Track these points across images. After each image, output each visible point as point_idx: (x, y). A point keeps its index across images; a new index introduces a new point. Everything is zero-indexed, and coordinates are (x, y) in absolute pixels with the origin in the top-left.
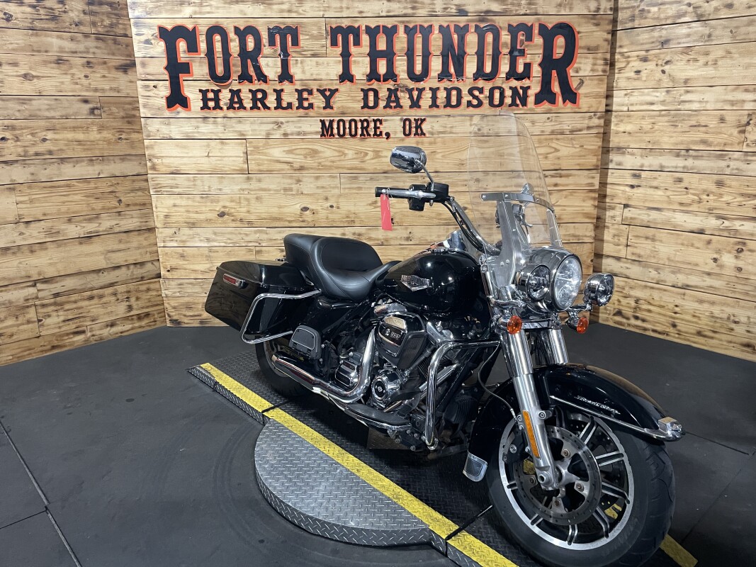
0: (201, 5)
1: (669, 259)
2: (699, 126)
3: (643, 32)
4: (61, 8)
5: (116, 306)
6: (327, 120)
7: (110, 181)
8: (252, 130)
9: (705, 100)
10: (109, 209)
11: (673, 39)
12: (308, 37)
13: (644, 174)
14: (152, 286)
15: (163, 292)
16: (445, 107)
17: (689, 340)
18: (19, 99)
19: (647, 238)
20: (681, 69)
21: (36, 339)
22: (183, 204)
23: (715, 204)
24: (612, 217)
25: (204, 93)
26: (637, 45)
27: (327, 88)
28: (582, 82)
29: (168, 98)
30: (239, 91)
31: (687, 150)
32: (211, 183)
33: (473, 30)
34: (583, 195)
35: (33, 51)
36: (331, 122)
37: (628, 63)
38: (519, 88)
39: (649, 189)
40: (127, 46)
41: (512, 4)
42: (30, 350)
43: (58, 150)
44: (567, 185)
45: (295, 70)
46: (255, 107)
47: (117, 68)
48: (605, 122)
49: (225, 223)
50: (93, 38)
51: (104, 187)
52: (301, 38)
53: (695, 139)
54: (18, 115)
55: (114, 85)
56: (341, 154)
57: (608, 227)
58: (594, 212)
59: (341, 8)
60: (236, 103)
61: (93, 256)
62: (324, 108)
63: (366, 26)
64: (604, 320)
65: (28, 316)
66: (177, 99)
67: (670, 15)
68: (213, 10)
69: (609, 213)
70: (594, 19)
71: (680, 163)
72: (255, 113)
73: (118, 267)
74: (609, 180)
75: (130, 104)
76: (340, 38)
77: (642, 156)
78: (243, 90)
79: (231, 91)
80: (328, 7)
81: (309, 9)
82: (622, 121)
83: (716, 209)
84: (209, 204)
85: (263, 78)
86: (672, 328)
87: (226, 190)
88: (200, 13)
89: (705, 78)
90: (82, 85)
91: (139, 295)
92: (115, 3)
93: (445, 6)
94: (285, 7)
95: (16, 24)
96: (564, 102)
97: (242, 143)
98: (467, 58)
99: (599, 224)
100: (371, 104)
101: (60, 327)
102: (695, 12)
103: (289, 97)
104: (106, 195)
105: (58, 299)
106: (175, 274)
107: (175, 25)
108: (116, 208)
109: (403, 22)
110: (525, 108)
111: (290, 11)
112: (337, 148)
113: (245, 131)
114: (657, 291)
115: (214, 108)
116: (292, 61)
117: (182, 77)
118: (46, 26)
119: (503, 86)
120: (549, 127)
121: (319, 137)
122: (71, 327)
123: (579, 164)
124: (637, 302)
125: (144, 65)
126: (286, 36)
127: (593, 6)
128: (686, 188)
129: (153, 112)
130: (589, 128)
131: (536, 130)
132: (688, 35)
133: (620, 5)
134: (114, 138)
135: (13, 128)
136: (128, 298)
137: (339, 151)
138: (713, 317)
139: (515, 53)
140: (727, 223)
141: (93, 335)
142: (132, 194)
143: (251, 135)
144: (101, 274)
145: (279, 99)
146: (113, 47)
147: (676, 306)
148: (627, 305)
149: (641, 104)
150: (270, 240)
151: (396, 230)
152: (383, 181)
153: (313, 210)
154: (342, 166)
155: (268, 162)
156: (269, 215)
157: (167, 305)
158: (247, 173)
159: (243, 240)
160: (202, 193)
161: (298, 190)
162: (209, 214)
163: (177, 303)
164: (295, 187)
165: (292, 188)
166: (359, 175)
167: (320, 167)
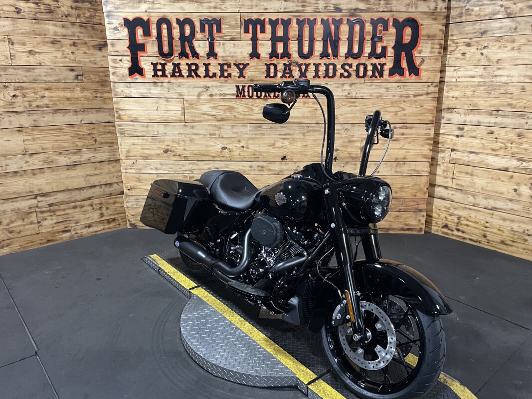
0: (153, 3)
1: (482, 189)
2: (507, 93)
3: (468, 25)
4: (55, 5)
5: (92, 213)
6: (241, 86)
7: (89, 126)
8: (188, 92)
9: (511, 75)
10: (88, 146)
11: (489, 31)
12: (228, 26)
13: (466, 128)
14: (118, 200)
15: (125, 204)
16: (324, 77)
17: (495, 247)
18: (25, 68)
19: (467, 173)
20: (495, 52)
21: (37, 235)
22: (139, 143)
23: (516, 150)
24: (442, 158)
25: (155, 65)
26: (464, 34)
27: (241, 62)
28: (423, 61)
29: (129, 69)
30: (179, 64)
31: (498, 111)
32: (160, 129)
33: (345, 22)
34: (423, 142)
35: (36, 34)
36: (244, 87)
37: (457, 48)
38: (377, 64)
39: (469, 138)
40: (102, 31)
41: (374, 4)
42: (32, 242)
43: (53, 104)
44: (411, 134)
45: (218, 50)
46: (190, 76)
47: (95, 47)
48: (439, 90)
49: (168, 157)
50: (77, 26)
51: (84, 130)
52: (223, 27)
53: (504, 103)
54: (25, 79)
55: (92, 59)
56: (250, 110)
57: (439, 165)
58: (430, 154)
59: (252, 6)
60: (177, 72)
61: (76, 178)
62: (239, 77)
63: (269, 19)
64: (435, 231)
65: (31, 219)
66: (135, 69)
67: (488, 13)
68: (162, 6)
69: (440, 155)
70: (433, 15)
71: (493, 120)
72: (190, 80)
73: (94, 186)
74: (442, 131)
75: (103, 72)
76: (250, 27)
77: (465, 115)
78: (182, 64)
79: (173, 64)
80: (243, 5)
81: (229, 7)
82: (451, 89)
83: (517, 153)
84: (157, 143)
85: (196, 55)
86: (483, 238)
87: (170, 134)
88: (153, 9)
89: (512, 59)
90: (69, 58)
91: (109, 206)
92: (93, 1)
93: (326, 5)
94: (212, 5)
95: (24, 15)
96: (410, 75)
97: (181, 101)
98: (341, 43)
99: (433, 162)
100: (272, 74)
101: (53, 227)
102: (506, 11)
103: (214, 69)
104: (86, 136)
105: (52, 208)
106: (134, 192)
107: (135, 17)
108: (93, 145)
109: (295, 16)
110: (382, 78)
111: (215, 8)
112: (248, 106)
113: (183, 93)
114: (473, 211)
115: (162, 76)
116: (216, 43)
117: (140, 54)
118: (45, 17)
119: (367, 63)
120: (398, 93)
121: (235, 97)
122: (61, 227)
123: (420, 120)
124: (459, 218)
125: (113, 45)
126: (213, 26)
127: (432, 5)
128: (496, 138)
129: (118, 78)
130: (427, 94)
131: (390, 95)
132: (501, 28)
133: (452, 6)
134: (92, 96)
135: (22, 88)
136: (100, 208)
137: (249, 108)
138: (512, 231)
139: (376, 39)
140: (524, 164)
141: (76, 233)
142: (104, 136)
143: (188, 95)
144: (82, 191)
145: (207, 70)
146: (92, 32)
147: (487, 222)
148: (452, 221)
149: (465, 77)
150: (200, 169)
151: (288, 164)
152: (279, 129)
153: (230, 149)
154: (250, 118)
155: (199, 115)
156: (199, 152)
157: (128, 214)
158: (184, 122)
159: (181, 169)
160: (152, 135)
161: (219, 134)
162: (158, 151)
163: (135, 212)
164: (217, 132)
165: (215, 133)
166: (262, 125)
167: (235, 119)
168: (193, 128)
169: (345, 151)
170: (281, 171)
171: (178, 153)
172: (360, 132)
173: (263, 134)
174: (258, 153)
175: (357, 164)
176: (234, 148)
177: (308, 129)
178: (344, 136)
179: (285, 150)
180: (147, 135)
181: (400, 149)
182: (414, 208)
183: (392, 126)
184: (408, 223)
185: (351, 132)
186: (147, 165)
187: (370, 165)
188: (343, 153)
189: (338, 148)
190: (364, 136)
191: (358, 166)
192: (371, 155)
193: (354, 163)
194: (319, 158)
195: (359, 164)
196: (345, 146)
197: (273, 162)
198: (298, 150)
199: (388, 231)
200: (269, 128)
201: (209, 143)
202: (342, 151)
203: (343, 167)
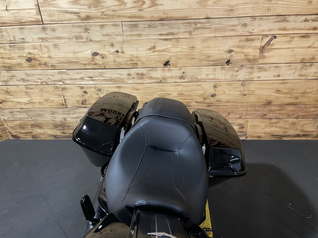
84: (17, 51)
106: (6, 105)
150: (72, 79)
151: (171, 70)
152: (159, 28)
153: (102, 55)
154: (123, 15)
155: (58, 13)
156: (67, 59)
157: (6, 126)
158: (42, 23)
159: (50, 80)
160: (9, 42)
161: (87, 37)
162: (20, 59)
163: (13, 124)
164: (85, 35)
165: (82, 36)
166: (138, 23)
167: (104, 17)
168: (54, 30)
169: (241, 52)
170: (164, 79)
171: (43, 62)
172: (261, 28)
173: (140, 35)
174: (136, 58)
175: (254, 67)
176: (107, 53)
177: (197, 26)
178: (239, 33)
179: (167, 53)
180: (3, 42)
181: (309, 47)
182: (315, 114)
183: (304, 18)
184: (305, 129)
185: (250, 29)
186: (12, 76)
187: (269, 67)
188: (238, 55)
189: (232, 49)
190: (266, 32)
191: (255, 70)
192: (272, 56)
193: (251, 66)
194: (209, 62)
195: (256, 67)
196: (241, 46)
197: (154, 68)
198: (183, 53)
199: (281, 138)
200: (147, 26)
201: (76, 48)
202: (236, 52)
203: (237, 71)
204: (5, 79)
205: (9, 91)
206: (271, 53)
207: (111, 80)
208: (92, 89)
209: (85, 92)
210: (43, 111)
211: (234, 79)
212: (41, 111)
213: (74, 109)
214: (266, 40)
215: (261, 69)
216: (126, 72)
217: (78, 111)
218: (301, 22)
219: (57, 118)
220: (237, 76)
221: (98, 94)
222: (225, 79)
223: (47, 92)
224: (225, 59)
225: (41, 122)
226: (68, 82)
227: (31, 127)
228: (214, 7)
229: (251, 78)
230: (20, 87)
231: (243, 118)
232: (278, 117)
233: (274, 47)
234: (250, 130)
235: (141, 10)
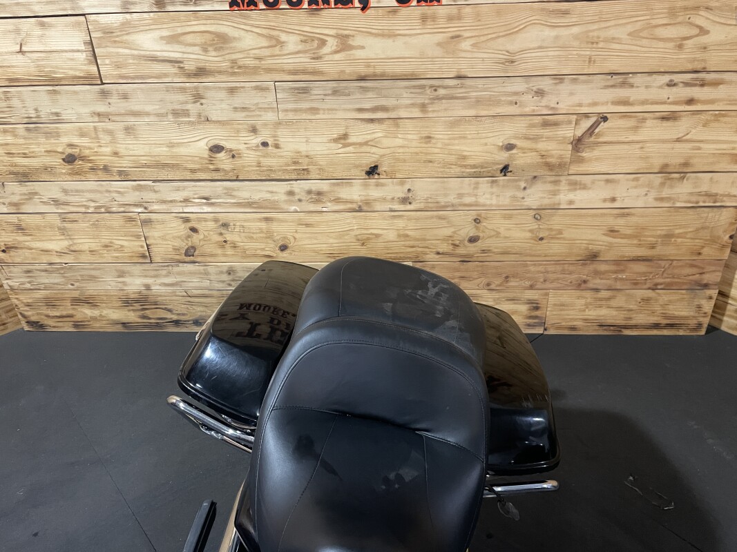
15: (4, 282)
32: (36, 101)
49: (78, 173)
56: (274, 42)
84: (43, 140)
87: (69, 115)
97: (79, 24)
106: (16, 256)
112: (265, 32)
121: (228, 7)
143: (95, 6)
150: (164, 202)
151: (383, 185)
152: (358, 96)
153: (231, 150)
154: (277, 67)
155: (135, 61)
156: (153, 159)
157: (16, 302)
158: (99, 82)
159: (116, 203)
160: (26, 120)
161: (200, 113)
162: (48, 158)
163: (30, 298)
164: (193, 108)
165: (187, 110)
166: (311, 86)
167: (236, 70)
168: (125, 97)
169: (532, 150)
170: (367, 203)
171: (101, 164)
172: (576, 99)
173: (314, 110)
174: (307, 159)
175: (560, 181)
176: (242, 147)
177: (437, 93)
178: (527, 110)
179: (374, 150)
180: (12, 121)
181: (678, 140)
182: (691, 280)
183: (666, 79)
184: (670, 312)
185: (549, 100)
186: (29, 193)
187: (593, 182)
188: (526, 155)
189: (513, 142)
190: (586, 108)
191: (563, 186)
192: (597, 159)
193: (553, 179)
194: (463, 170)
195: (564, 182)
196: (532, 137)
197: (344, 181)
198: (407, 150)
199: (620, 331)
200: (330, 92)
201: (174, 136)
202: (522, 149)
203: (525, 188)
204: (16, 199)
205: (24, 225)
206: (597, 152)
207: (250, 204)
208: (208, 223)
209: (194, 230)
210: (99, 269)
211: (519, 206)
212: (93, 269)
213: (168, 266)
214: (586, 124)
215: (574, 186)
216: (282, 187)
217: (176, 269)
218: (661, 87)
219: (130, 285)
220: (523, 198)
221: (221, 234)
222: (499, 206)
223: (110, 228)
224: (499, 164)
225: (96, 294)
226: (155, 207)
227: (72, 305)
228: (476, 55)
229: (554, 204)
230: (48, 217)
231: (537, 287)
232: (613, 288)
233: (601, 140)
234: (554, 313)
235: (317, 58)
